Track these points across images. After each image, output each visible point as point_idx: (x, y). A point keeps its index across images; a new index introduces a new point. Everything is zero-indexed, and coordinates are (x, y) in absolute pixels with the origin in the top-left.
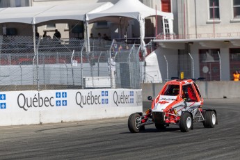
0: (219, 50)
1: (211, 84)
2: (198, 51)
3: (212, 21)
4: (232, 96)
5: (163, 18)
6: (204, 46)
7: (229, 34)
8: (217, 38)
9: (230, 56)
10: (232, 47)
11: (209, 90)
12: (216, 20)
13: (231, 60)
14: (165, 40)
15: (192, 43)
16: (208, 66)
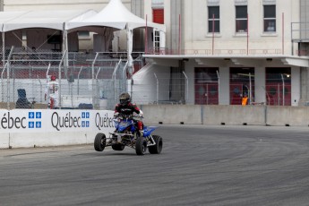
0: (217, 69)
1: (207, 108)
2: (193, 70)
3: (211, 35)
4: (231, 123)
5: (154, 30)
6: (201, 64)
7: (230, 51)
8: (216, 55)
9: (231, 77)
10: (233, 66)
11: (204, 115)
12: (216, 34)
13: (231, 81)
14: (154, 56)
15: (187, 59)
16: (205, 87)
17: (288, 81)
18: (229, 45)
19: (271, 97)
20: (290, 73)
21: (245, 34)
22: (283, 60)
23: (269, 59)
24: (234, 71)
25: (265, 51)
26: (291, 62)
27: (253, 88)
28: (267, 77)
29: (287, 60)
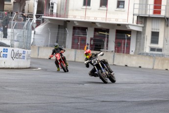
0: (87, 28)
1: (79, 51)
2: (72, 28)
3: (85, 7)
5: (51, 2)
6: (77, 24)
7: (96, 18)
8: (87, 20)
9: (95, 34)
10: (96, 27)
11: (77, 56)
12: (88, 7)
15: (69, 21)
16: (78, 39)
17: (129, 39)
18: (95, 15)
19: (118, 48)
20: (130, 34)
21: (106, 9)
22: (127, 26)
23: (119, 25)
24: (97, 30)
25: (117, 20)
26: (132, 28)
27: (108, 42)
28: (116, 36)
29: (129, 26)
